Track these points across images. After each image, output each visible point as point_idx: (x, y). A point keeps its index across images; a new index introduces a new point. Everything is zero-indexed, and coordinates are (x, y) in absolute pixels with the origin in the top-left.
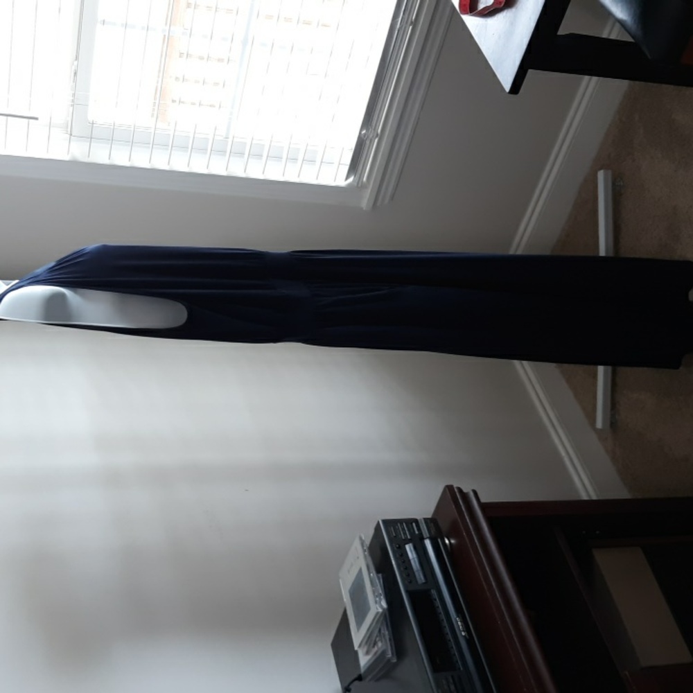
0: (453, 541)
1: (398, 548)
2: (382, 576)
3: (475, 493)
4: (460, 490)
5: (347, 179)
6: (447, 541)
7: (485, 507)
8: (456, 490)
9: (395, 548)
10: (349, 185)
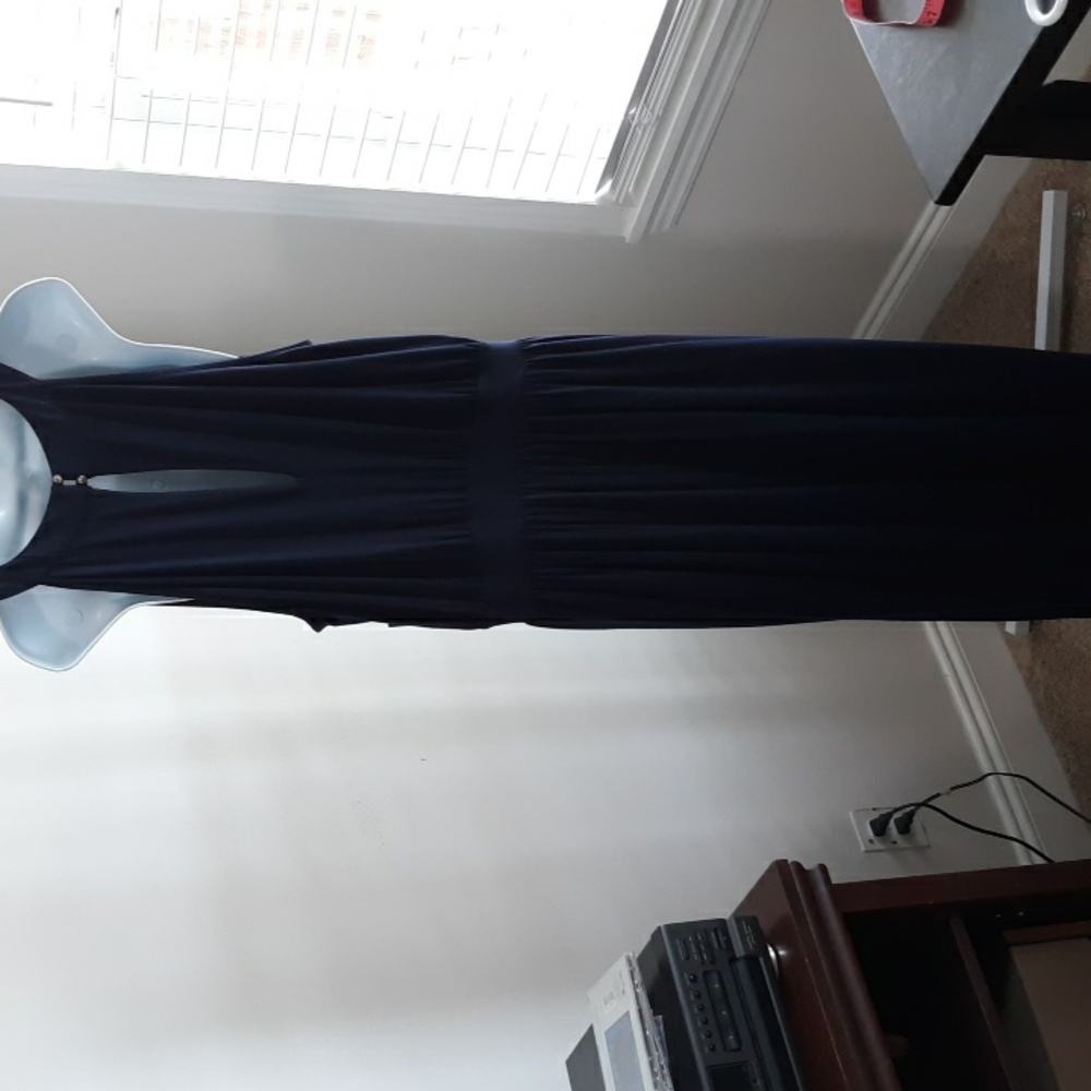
0: (781, 953)
1: (692, 981)
2: (663, 1019)
3: (823, 868)
4: (798, 865)
5: (598, 188)
6: (772, 954)
7: (837, 891)
8: (792, 868)
9: (688, 983)
10: (603, 199)
